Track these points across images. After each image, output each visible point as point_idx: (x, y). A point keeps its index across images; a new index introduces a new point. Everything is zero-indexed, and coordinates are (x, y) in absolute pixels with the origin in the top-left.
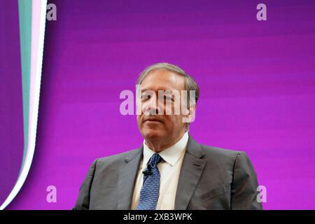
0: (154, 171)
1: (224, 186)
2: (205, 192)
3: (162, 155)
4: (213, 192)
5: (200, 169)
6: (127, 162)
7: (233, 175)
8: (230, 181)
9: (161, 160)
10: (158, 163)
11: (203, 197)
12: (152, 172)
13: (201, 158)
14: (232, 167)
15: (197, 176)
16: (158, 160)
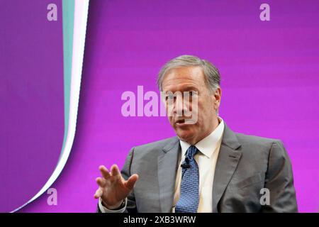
0: (192, 163)
1: (259, 174)
2: (242, 180)
3: (198, 147)
4: (249, 180)
5: (236, 161)
6: (165, 152)
7: (268, 164)
8: (265, 171)
9: (198, 152)
10: (194, 155)
11: (239, 185)
12: (190, 165)
13: (236, 149)
14: (267, 156)
15: (233, 167)
16: (194, 152)
